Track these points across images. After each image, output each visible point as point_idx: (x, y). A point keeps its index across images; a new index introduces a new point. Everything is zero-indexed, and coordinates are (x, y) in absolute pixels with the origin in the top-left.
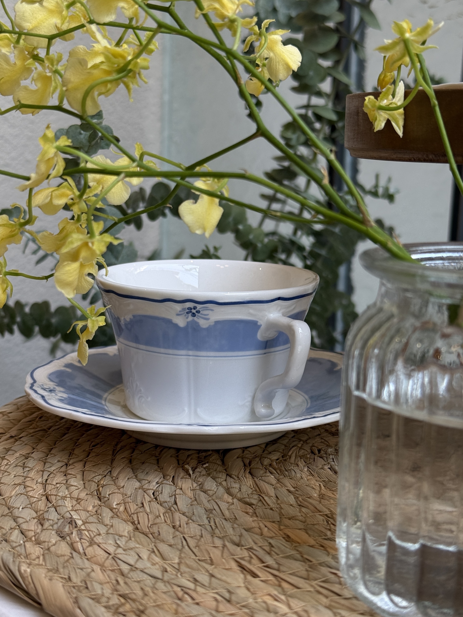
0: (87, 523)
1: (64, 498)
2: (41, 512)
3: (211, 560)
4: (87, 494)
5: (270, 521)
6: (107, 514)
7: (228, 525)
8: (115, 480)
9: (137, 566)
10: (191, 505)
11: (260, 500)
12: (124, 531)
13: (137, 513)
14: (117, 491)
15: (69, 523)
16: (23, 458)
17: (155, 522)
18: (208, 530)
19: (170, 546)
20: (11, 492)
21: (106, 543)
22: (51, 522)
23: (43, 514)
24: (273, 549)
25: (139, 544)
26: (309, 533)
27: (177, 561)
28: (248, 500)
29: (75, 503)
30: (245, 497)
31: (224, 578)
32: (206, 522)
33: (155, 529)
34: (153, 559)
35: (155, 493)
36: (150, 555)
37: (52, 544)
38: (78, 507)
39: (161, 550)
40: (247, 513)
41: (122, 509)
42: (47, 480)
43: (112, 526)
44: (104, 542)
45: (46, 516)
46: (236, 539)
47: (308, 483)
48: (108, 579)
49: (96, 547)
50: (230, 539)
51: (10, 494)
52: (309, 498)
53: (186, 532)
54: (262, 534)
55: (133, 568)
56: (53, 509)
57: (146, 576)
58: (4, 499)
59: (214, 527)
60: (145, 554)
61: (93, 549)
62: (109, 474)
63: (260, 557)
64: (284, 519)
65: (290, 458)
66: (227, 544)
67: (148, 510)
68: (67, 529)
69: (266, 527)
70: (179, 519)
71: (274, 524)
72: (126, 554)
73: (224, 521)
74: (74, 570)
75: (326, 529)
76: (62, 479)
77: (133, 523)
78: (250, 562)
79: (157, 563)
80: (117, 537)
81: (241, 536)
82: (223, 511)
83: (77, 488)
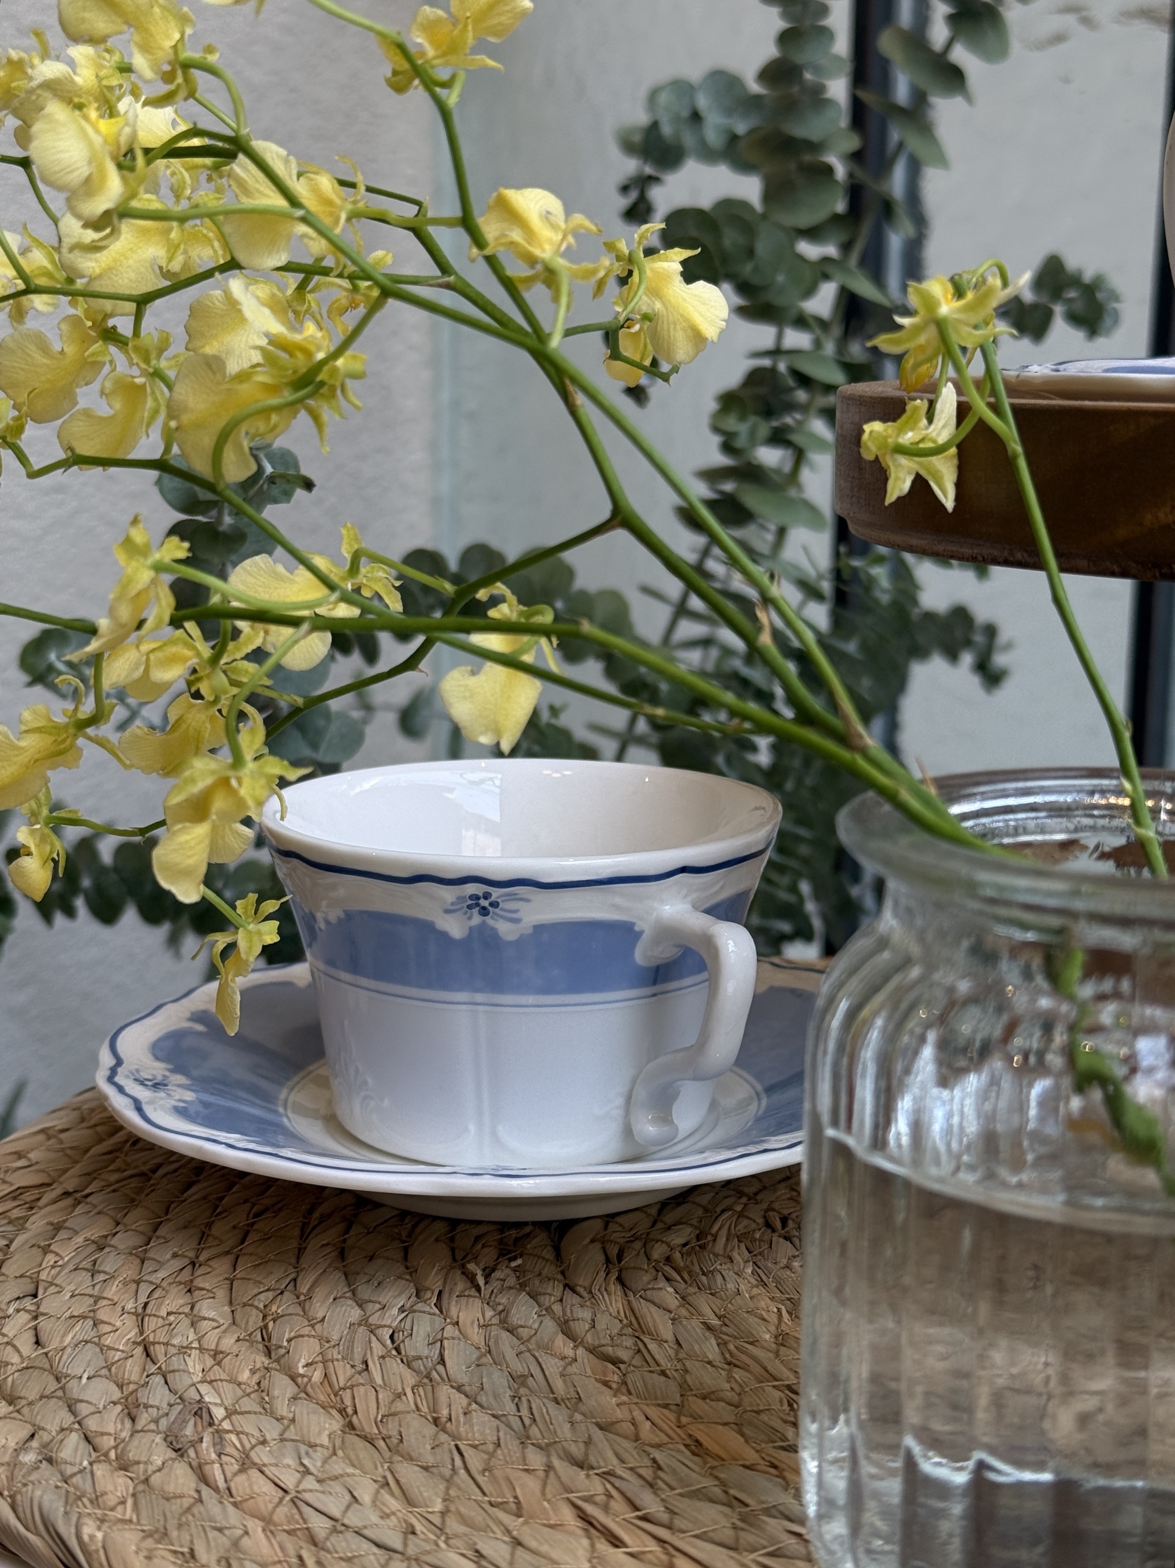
0: (236, 1412)
1: (184, 1350)
2: (132, 1387)
3: (518, 1503)
4: (238, 1340)
5: (659, 1405)
6: (282, 1388)
7: (558, 1415)
8: (303, 1302)
9: (346, 1521)
10: (478, 1365)
11: (639, 1351)
12: (320, 1434)
13: (352, 1387)
14: (307, 1330)
15: (196, 1413)
16: (93, 1247)
17: (393, 1410)
18: (516, 1428)
19: (426, 1468)
20: (64, 1335)
21: (277, 1465)
22: (153, 1412)
23: (136, 1390)
24: (660, 1473)
25: (354, 1466)
26: (746, 1431)
27: (438, 1506)
28: (609, 1350)
29: (209, 1362)
30: (603, 1342)
31: (544, 1548)
32: (510, 1407)
33: (392, 1428)
34: (384, 1504)
35: (396, 1335)
36: (377, 1492)
37: (154, 1468)
38: (217, 1373)
39: (403, 1481)
40: (606, 1384)
41: (317, 1376)
42: (146, 1304)
43: (293, 1420)
44: (273, 1461)
45: (143, 1395)
46: (577, 1450)
47: (751, 1305)
48: (280, 1554)
49: (254, 1473)
50: (564, 1449)
51: (62, 1341)
52: (751, 1343)
53: (464, 1434)
54: (637, 1438)
55: (338, 1526)
56: (158, 1379)
57: (366, 1545)
58: (46, 1354)
59: (527, 1421)
60: (366, 1492)
61: (249, 1479)
62: (291, 1287)
63: (629, 1494)
64: (691, 1398)
65: (714, 1240)
66: (556, 1462)
67: (379, 1381)
68: (189, 1431)
69: (648, 1419)
70: (451, 1401)
71: (666, 1412)
72: (323, 1492)
73: (551, 1406)
74: (202, 1534)
75: (785, 1422)
76: (181, 1302)
77: (342, 1411)
78: (606, 1508)
79: (394, 1513)
80: (303, 1448)
81: (588, 1443)
82: (550, 1380)
83: (215, 1324)
